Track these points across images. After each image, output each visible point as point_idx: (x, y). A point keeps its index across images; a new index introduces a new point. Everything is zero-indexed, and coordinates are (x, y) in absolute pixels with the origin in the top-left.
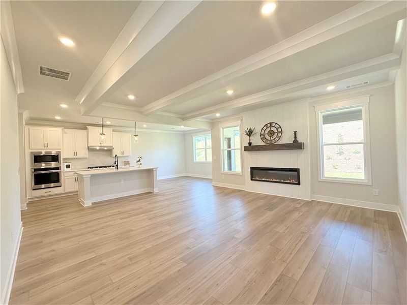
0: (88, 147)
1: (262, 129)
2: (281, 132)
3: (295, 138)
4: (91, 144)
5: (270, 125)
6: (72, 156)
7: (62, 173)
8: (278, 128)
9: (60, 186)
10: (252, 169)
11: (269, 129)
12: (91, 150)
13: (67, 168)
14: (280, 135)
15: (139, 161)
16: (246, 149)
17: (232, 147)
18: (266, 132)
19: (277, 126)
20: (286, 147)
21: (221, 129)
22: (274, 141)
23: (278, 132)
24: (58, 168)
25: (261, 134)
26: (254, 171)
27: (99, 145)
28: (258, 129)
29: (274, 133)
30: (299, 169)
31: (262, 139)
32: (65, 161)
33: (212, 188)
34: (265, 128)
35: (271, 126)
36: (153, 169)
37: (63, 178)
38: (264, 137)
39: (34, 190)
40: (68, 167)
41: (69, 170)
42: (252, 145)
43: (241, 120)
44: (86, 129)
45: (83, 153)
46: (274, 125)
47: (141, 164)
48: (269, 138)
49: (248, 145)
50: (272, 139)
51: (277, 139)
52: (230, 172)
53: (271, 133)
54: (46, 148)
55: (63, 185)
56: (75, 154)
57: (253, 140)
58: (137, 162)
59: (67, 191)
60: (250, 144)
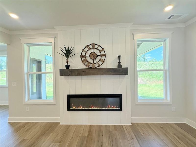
1: (83, 50)
2: (105, 55)
3: (119, 62)
5: (93, 46)
8: (102, 50)
10: (70, 97)
11: (91, 51)
14: (103, 58)
16: (63, 73)
17: (43, 70)
18: (88, 54)
19: (100, 49)
20: (112, 72)
21: (25, 46)
22: (96, 65)
23: (102, 56)
25: (82, 56)
26: (72, 100)
28: (78, 50)
29: (97, 56)
30: (121, 95)
31: (82, 61)
33: (7, 125)
34: (86, 49)
35: (93, 48)
38: (86, 59)
42: (70, 68)
43: (55, 37)
46: (96, 47)
48: (91, 61)
49: (65, 68)
50: (95, 62)
51: (100, 63)
52: (39, 101)
53: (93, 56)
57: (71, 62)
60: (68, 66)
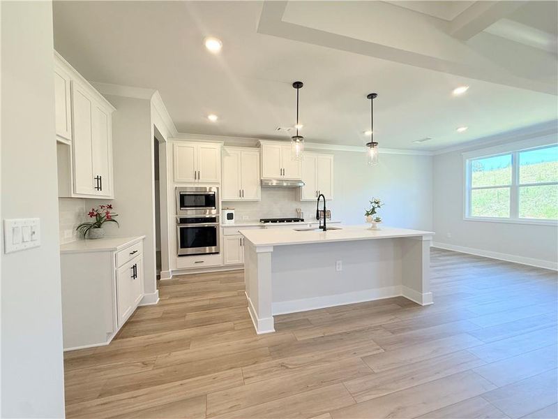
0: (261, 181)
4: (266, 176)
6: (237, 198)
7: (220, 228)
9: (218, 253)
12: (264, 186)
13: (228, 219)
15: (373, 211)
24: (213, 220)
27: (279, 176)
32: (226, 206)
36: (421, 237)
37: (222, 236)
39: (179, 256)
40: (230, 216)
41: (231, 222)
44: (258, 146)
45: (254, 193)
47: (378, 220)
54: (197, 181)
55: (221, 252)
56: (241, 194)
58: (368, 214)
59: (228, 262)
